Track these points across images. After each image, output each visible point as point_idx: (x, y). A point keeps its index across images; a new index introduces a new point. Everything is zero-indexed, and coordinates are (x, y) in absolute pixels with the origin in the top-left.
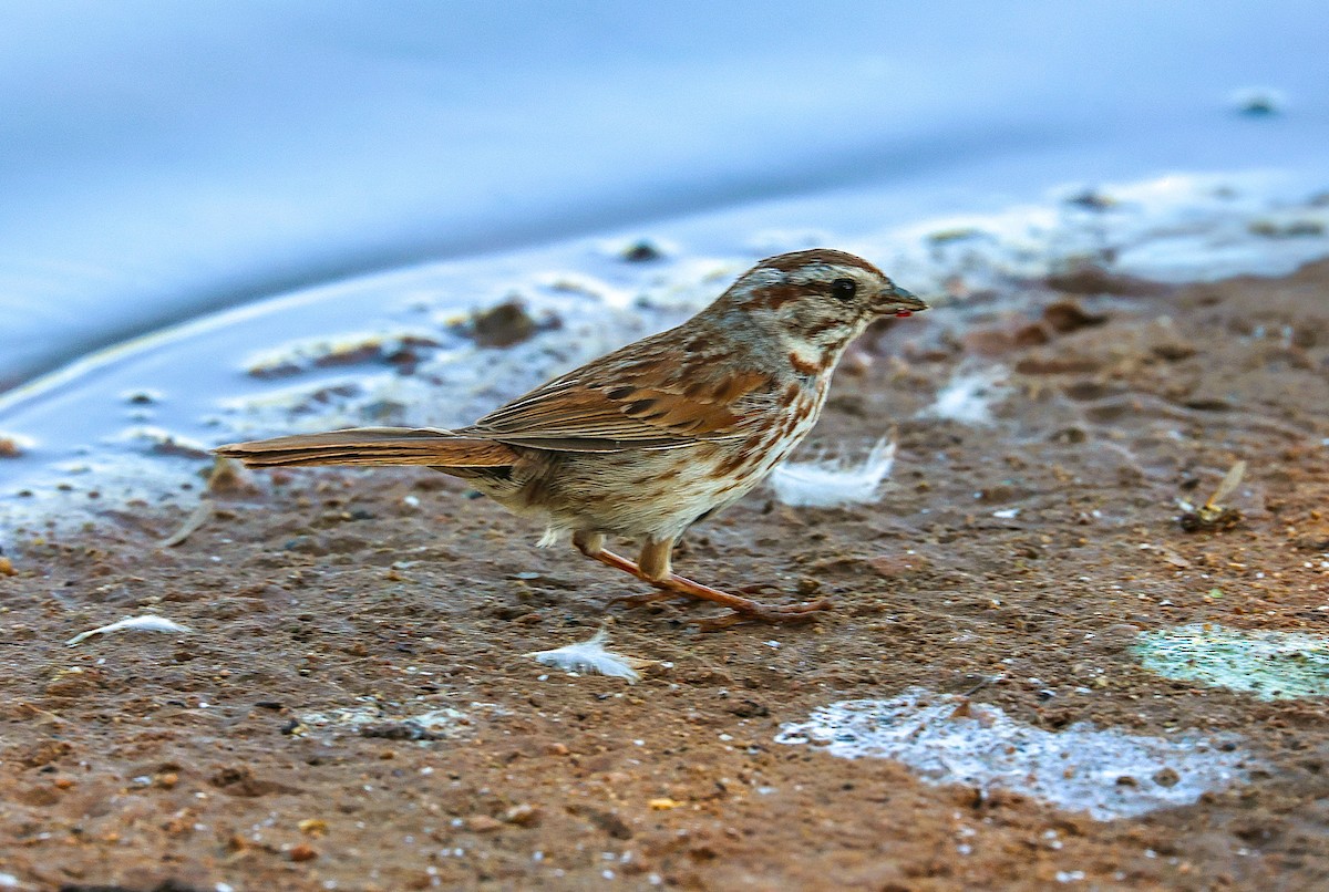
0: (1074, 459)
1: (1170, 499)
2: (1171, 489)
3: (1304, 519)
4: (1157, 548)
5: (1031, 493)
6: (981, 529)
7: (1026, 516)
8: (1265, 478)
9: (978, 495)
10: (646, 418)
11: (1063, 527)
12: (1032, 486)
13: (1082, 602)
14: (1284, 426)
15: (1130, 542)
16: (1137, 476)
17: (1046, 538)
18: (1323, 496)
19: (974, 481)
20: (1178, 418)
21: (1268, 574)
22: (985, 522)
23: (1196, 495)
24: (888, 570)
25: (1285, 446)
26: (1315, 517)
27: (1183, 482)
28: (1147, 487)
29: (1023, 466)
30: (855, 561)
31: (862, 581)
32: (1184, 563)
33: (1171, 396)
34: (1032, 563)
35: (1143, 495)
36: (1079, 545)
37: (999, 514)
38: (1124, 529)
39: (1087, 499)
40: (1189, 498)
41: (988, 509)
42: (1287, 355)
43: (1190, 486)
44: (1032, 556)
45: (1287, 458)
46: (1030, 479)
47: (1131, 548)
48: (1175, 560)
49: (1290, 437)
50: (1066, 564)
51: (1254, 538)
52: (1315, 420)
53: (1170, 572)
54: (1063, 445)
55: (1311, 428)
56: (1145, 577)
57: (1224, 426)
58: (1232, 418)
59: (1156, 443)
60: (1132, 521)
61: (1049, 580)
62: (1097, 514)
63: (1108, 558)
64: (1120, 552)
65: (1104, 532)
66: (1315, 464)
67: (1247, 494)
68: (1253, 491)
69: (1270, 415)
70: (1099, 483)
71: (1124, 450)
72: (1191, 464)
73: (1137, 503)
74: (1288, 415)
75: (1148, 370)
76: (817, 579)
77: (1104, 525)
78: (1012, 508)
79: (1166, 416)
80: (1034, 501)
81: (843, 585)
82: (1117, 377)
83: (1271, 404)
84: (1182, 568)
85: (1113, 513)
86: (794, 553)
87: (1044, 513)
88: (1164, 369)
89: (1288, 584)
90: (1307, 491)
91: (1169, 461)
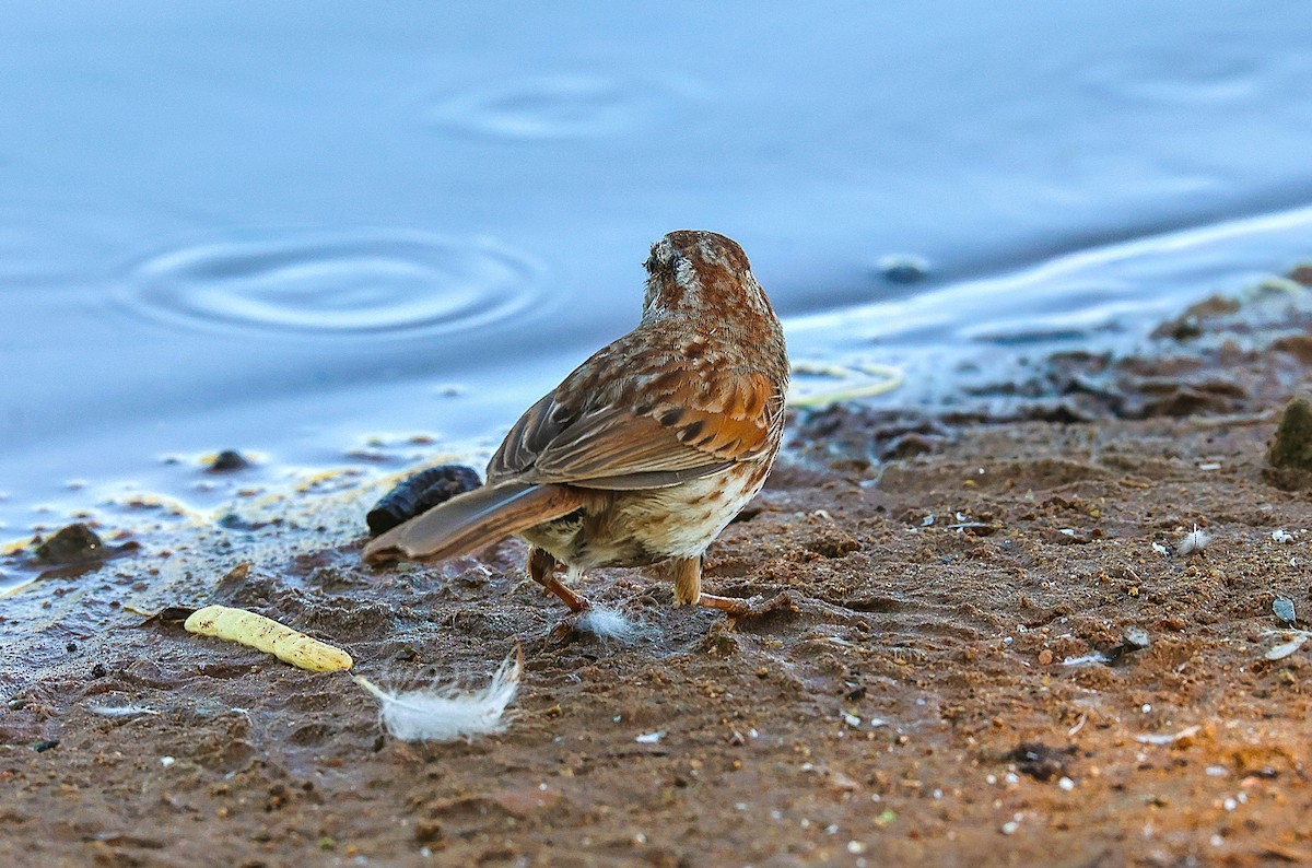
0: (725, 672)
1: (836, 713)
2: (835, 701)
3: (985, 727)
4: (820, 769)
5: (679, 712)
6: (622, 756)
7: (671, 738)
8: (940, 683)
9: (617, 719)
11: (716, 749)
12: (678, 705)
13: (740, 834)
14: (960, 625)
15: (791, 763)
16: (797, 688)
17: (695, 763)
18: (1006, 701)
19: (612, 702)
20: (842, 621)
21: (947, 792)
22: (625, 749)
23: (864, 707)
24: (519, 808)
25: (961, 646)
26: (996, 725)
27: (847, 692)
28: (808, 700)
29: (667, 683)
30: (480, 801)
31: (490, 822)
32: (852, 784)
33: (833, 597)
34: (679, 792)
35: (805, 709)
36: (733, 769)
37: (641, 738)
38: (783, 749)
39: (740, 717)
40: (855, 711)
41: (629, 734)
42: (962, 544)
43: (856, 696)
44: (681, 784)
45: (964, 660)
46: (675, 697)
47: (792, 771)
48: (841, 781)
49: (967, 635)
50: (719, 791)
51: (930, 752)
52: (995, 615)
53: (837, 795)
54: (711, 657)
55: (989, 624)
56: (808, 801)
57: (894, 626)
58: (901, 617)
59: (818, 649)
60: (793, 739)
61: (699, 810)
62: (754, 733)
63: (766, 781)
64: (782, 776)
65: (763, 753)
66: (994, 666)
67: (921, 702)
68: (926, 699)
69: (944, 613)
70: (754, 698)
71: (780, 660)
72: (856, 672)
73: (796, 719)
74: (965, 611)
75: (804, 568)
76: (438, 822)
77: (761, 746)
78: (656, 731)
79: (827, 618)
80: (681, 723)
81: (468, 827)
82: (772, 577)
83: (944, 599)
84: (850, 790)
85: (770, 732)
86: (411, 794)
87: (693, 735)
88: (824, 567)
89: (969, 801)
90: (989, 696)
91: (833, 670)
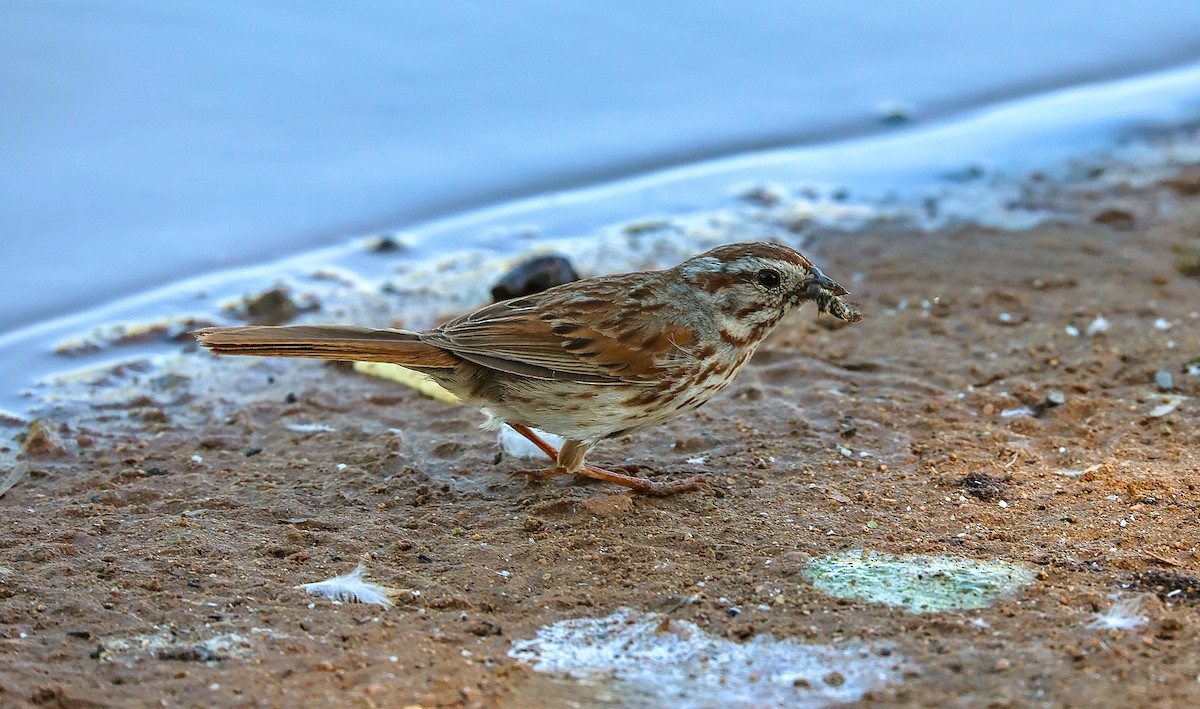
0: (752, 413)
1: (833, 446)
2: (833, 437)
3: (944, 460)
4: (822, 487)
5: (718, 443)
6: (676, 473)
7: (713, 462)
8: (910, 427)
9: (673, 445)
10: (581, 355)
11: (746, 470)
12: (718, 437)
13: (763, 533)
14: (926, 384)
15: (800, 482)
16: (806, 427)
17: (730, 480)
18: (959, 441)
19: (670, 433)
20: (837, 378)
21: (915, 507)
22: (679, 468)
23: (854, 442)
24: (600, 510)
25: (927, 400)
26: (952, 458)
27: (842, 431)
28: (813, 436)
29: (710, 420)
30: (572, 503)
31: (578, 520)
32: (846, 499)
33: (831, 360)
34: (719, 502)
35: (810, 442)
36: (758, 486)
37: (691, 461)
38: (795, 472)
39: (763, 447)
40: (848, 445)
41: (682, 457)
42: (927, 324)
43: (849, 434)
44: (719, 496)
45: (929, 410)
46: (715, 431)
47: (801, 488)
48: (837, 497)
49: (931, 392)
50: (748, 501)
51: (903, 477)
52: (952, 377)
53: (834, 508)
54: (743, 403)
55: (947, 384)
56: (812, 512)
57: (876, 383)
58: (882, 377)
59: (821, 399)
60: (802, 465)
61: (734, 515)
62: (772, 459)
63: (783, 496)
64: (792, 491)
65: (778, 475)
66: (951, 415)
67: (896, 440)
68: (900, 438)
69: (914, 375)
70: (773, 433)
71: (793, 406)
72: (849, 417)
73: (805, 449)
74: (928, 374)
75: (812, 338)
76: (540, 519)
77: (778, 468)
78: (702, 456)
79: (828, 376)
80: (719, 450)
81: (563, 523)
82: (787, 344)
83: (913, 365)
84: (845, 503)
85: (785, 459)
86: (521, 496)
87: (728, 459)
88: (825, 337)
89: (931, 515)
90: (946, 437)
91: (831, 414)
